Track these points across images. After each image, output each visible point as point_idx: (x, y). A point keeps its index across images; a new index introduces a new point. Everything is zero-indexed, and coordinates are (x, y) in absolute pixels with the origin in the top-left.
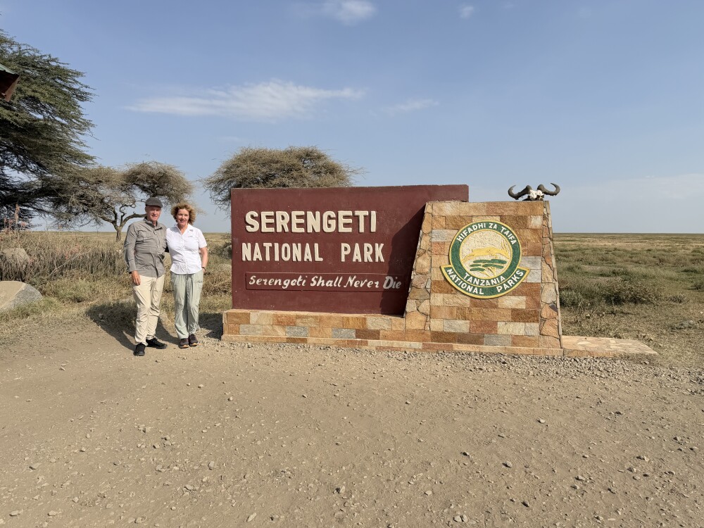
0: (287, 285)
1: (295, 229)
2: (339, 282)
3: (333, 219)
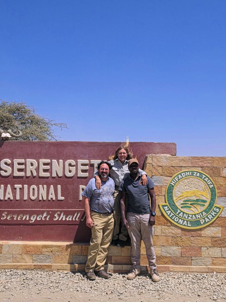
0: (34, 220)
1: (42, 174)
2: (78, 217)
3: (74, 166)
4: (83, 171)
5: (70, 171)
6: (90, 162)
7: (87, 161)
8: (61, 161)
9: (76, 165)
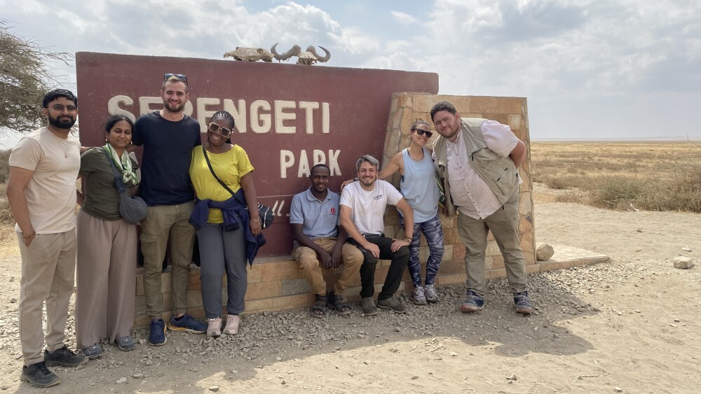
2: (280, 210)
3: (266, 112)
4: (287, 123)
5: (261, 123)
6: (297, 105)
7: (292, 104)
8: (242, 103)
9: (272, 112)
